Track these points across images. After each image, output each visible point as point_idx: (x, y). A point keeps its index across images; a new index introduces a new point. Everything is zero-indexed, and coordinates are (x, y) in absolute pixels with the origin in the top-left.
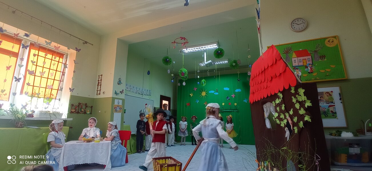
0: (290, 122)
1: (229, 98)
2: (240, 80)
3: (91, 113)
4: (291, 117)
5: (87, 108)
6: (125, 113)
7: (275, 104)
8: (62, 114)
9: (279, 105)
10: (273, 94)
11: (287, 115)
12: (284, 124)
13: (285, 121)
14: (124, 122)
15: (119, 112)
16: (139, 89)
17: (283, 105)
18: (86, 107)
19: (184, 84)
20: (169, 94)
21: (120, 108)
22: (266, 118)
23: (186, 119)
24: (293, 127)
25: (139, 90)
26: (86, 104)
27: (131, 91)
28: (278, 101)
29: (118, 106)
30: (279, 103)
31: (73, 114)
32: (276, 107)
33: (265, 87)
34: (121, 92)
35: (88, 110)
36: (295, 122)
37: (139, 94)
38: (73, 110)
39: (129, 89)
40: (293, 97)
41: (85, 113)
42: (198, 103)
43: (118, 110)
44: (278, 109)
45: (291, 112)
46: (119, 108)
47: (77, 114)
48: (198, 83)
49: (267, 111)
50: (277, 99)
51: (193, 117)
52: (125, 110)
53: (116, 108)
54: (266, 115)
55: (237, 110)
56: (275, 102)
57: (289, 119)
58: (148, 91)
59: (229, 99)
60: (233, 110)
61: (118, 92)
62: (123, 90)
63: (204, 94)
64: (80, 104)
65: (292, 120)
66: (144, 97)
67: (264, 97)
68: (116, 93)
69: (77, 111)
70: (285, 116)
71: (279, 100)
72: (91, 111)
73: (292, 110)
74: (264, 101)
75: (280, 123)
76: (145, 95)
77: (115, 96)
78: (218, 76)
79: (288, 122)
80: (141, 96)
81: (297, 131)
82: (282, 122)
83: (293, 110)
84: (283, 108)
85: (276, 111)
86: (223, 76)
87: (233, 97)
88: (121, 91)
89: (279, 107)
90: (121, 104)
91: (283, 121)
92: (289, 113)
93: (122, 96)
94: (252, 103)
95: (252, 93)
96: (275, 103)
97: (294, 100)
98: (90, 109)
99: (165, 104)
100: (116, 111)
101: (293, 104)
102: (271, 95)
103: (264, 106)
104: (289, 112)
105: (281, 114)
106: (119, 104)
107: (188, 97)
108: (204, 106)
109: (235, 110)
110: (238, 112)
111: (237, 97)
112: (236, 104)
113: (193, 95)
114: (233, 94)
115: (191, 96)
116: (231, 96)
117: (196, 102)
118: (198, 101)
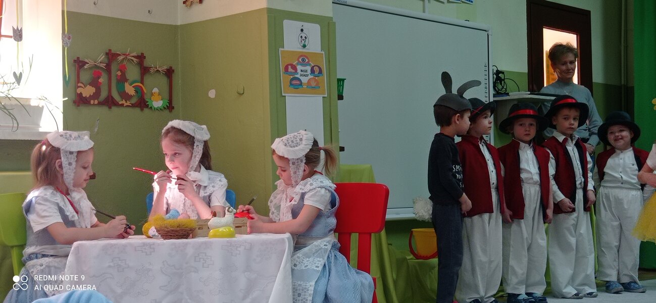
3: (170, 107)
5: (148, 79)
6: (341, 97)
8: (39, 110)
14: (342, 149)
15: (313, 89)
18: (145, 70)
21: (313, 71)
26: (141, 58)
29: (304, 59)
31: (85, 110)
35: (156, 90)
38: (88, 91)
41: (142, 104)
43: (304, 80)
46: (309, 68)
47: (104, 110)
52: (341, 81)
53: (294, 68)
64: (111, 56)
69: (104, 94)
72: (167, 95)
77: (283, 3)
90: (315, 46)
93: (320, 2)
98: (164, 80)
100: (296, 84)
106: (304, 46)
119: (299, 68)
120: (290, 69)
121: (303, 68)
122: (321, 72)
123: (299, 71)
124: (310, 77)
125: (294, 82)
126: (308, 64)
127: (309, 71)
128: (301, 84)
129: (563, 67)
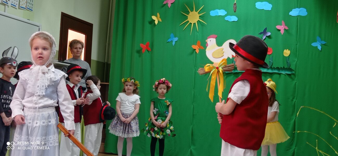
1: (269, 34)
23: (135, 85)
42: (174, 43)
51: (159, 84)
55: (290, 69)
59: (269, 37)
60: (278, 69)
63: (194, 18)
87: (282, 32)
99: (75, 42)
107: (148, 26)
108: (192, 53)
109: (284, 69)
110: (292, 76)
111: (293, 31)
112: (287, 53)
113: (160, 21)
114: (283, 21)
115: (156, 22)
116: (276, 27)
117: (169, 40)
118: (176, 39)
129: (75, 50)
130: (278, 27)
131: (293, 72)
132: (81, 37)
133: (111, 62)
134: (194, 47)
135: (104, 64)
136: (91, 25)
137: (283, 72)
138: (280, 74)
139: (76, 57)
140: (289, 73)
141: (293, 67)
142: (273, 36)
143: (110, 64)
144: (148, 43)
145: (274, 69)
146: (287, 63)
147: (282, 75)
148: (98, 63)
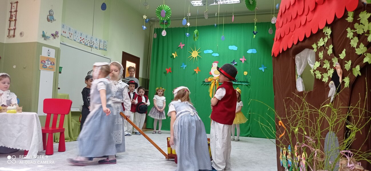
0: (339, 71)
1: (236, 63)
2: (257, 32)
4: (342, 63)
6: (60, 73)
7: (317, 48)
9: (324, 48)
10: (315, 32)
11: (335, 61)
12: (329, 77)
13: (331, 72)
14: (59, 88)
15: (51, 69)
16: (85, 36)
17: (331, 47)
19: (164, 33)
20: (137, 52)
21: (51, 63)
22: (298, 77)
24: (343, 78)
25: (85, 39)
27: (72, 38)
28: (321, 43)
29: (48, 59)
30: (323, 45)
32: (317, 54)
33: (303, 23)
34: (52, 35)
36: (348, 70)
37: (86, 45)
39: (67, 35)
40: (349, 30)
42: (184, 68)
43: (48, 66)
44: (321, 55)
45: (343, 55)
48: (188, 34)
49: (300, 65)
50: (321, 39)
52: (61, 68)
53: (45, 62)
54: (299, 71)
55: (247, 82)
56: (317, 44)
57: (338, 66)
58: (102, 43)
59: (236, 65)
60: (241, 82)
61: (48, 34)
62: (57, 33)
63: (195, 54)
65: (342, 67)
66: (94, 51)
67: (299, 41)
68: (44, 36)
70: (332, 64)
71: (324, 40)
73: (344, 52)
74: (298, 49)
75: (322, 77)
76: (96, 48)
77: (42, 41)
78: (221, 26)
79: (335, 73)
80: (89, 49)
81: (349, 83)
82: (325, 75)
83: (346, 52)
84: (330, 51)
85: (317, 59)
86: (229, 25)
87: (243, 62)
88: (54, 33)
89: (322, 52)
90: (53, 55)
91: (327, 72)
92: (338, 57)
93: (56, 43)
94: (276, 56)
95: (278, 38)
96: (317, 46)
97: (350, 35)
100: (45, 67)
101: (348, 40)
102: (312, 35)
103: (297, 57)
104: (340, 55)
105: (326, 61)
106: (49, 55)
107: (170, 59)
108: (194, 73)
109: (244, 82)
110: (249, 86)
111: (249, 62)
112: (246, 73)
113: (177, 56)
114: (243, 56)
115: (175, 57)
116: (240, 59)
117: (182, 67)
118: (185, 66)
119: (46, 62)
120: (43, 62)
121: (48, 62)
122: (54, 64)
123: (46, 63)
124: (50, 65)
125: (44, 66)
126: (50, 61)
127: (50, 63)
128: (46, 67)
129: (131, 72)
130: (241, 59)
131: (249, 84)
132: (134, 65)
133: (150, 79)
134: (195, 70)
135: (146, 79)
136: (139, 59)
137: (244, 84)
138: (242, 85)
139: (131, 76)
140: (247, 84)
141: (249, 81)
142: (238, 64)
143: (149, 80)
144: (170, 68)
145: (239, 82)
146: (246, 79)
147: (243, 85)
148: (143, 79)
